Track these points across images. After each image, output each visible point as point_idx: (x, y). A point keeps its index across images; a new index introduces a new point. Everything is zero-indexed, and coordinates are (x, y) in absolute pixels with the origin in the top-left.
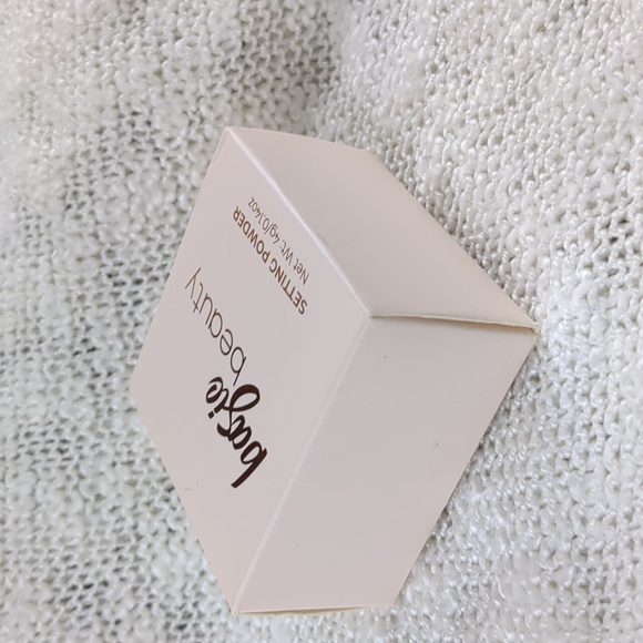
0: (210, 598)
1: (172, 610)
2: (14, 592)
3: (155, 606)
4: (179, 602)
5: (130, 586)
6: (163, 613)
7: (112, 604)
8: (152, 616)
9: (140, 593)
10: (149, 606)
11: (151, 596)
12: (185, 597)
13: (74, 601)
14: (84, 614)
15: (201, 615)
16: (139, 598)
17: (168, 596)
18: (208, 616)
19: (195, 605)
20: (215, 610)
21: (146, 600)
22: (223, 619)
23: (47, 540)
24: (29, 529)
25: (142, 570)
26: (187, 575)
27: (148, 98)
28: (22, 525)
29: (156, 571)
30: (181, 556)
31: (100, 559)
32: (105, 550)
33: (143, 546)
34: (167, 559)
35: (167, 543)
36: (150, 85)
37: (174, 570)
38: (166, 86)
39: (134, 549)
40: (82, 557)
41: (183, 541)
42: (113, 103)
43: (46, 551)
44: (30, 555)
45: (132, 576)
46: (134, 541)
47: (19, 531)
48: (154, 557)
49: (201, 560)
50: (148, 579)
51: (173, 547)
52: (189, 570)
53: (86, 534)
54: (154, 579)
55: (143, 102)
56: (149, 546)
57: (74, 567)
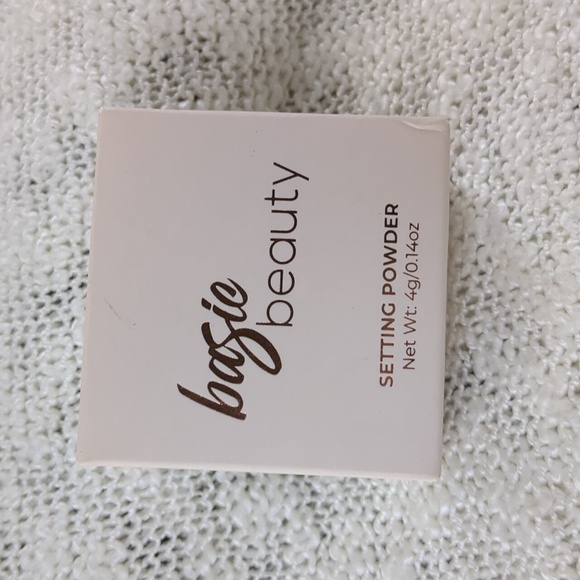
0: (296, 547)
1: (256, 563)
2: (84, 557)
3: (238, 559)
4: (262, 552)
5: (209, 538)
6: (246, 566)
7: (193, 559)
8: (235, 570)
9: (221, 544)
10: (231, 559)
11: (234, 549)
12: (269, 548)
13: (151, 559)
14: (161, 572)
15: (286, 567)
16: (220, 550)
17: (250, 547)
18: (294, 567)
19: (279, 556)
20: (301, 560)
21: (228, 553)
22: (312, 569)
23: (118, 492)
24: (97, 482)
25: (222, 520)
26: (270, 525)
27: (216, 23)
28: (88, 478)
29: (237, 520)
30: (263, 502)
31: (178, 509)
32: (183, 500)
33: (222, 494)
34: (247, 505)
35: (247, 489)
36: (217, 11)
37: (255, 519)
38: (234, 15)
39: (213, 497)
40: (159, 508)
41: (263, 487)
42: (179, 28)
43: (119, 504)
44: (101, 511)
45: (212, 526)
46: (212, 487)
47: (85, 486)
48: (234, 504)
49: (283, 508)
50: (229, 529)
51: (254, 494)
52: (271, 518)
53: (163, 482)
54: (234, 529)
55: (211, 29)
56: (229, 493)
57: (150, 520)
